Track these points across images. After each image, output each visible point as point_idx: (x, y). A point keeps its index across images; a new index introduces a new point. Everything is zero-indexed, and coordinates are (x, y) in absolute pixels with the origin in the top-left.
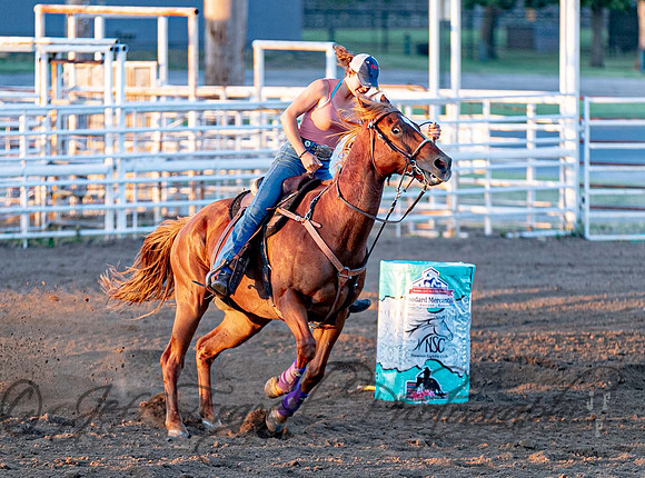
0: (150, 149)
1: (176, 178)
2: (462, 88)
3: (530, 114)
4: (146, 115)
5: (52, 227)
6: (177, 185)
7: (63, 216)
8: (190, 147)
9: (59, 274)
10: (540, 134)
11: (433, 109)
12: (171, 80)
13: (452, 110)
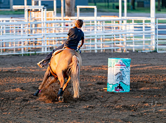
0: (52, 32)
1: (59, 39)
2: (127, 16)
3: (144, 22)
4: (51, 24)
5: (29, 51)
6: (59, 40)
7: (32, 48)
8: (62, 31)
9: (31, 62)
10: (146, 27)
11: (120, 22)
12: (57, 15)
13: (125, 22)
